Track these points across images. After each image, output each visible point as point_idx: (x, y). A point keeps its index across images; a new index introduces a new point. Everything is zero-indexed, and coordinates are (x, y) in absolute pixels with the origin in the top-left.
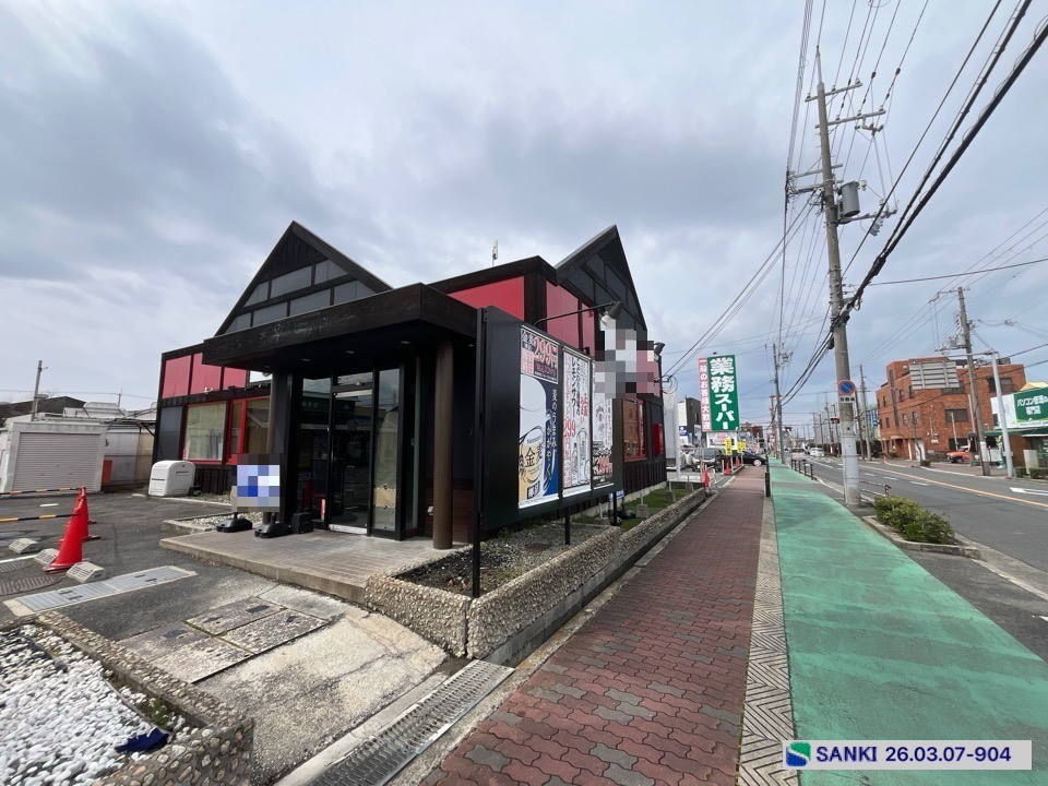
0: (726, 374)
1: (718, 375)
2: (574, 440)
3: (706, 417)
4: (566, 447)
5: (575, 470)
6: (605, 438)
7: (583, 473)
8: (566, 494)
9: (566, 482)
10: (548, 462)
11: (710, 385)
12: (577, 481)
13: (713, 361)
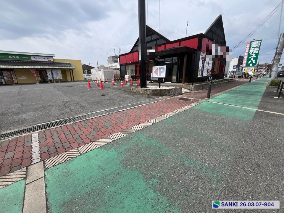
0: (257, 47)
1: (253, 47)
2: (205, 68)
3: (245, 62)
4: (204, 69)
5: (205, 73)
6: (210, 68)
7: (206, 73)
8: (203, 76)
9: (203, 74)
10: (201, 71)
11: (249, 51)
12: (205, 74)
13: (253, 42)
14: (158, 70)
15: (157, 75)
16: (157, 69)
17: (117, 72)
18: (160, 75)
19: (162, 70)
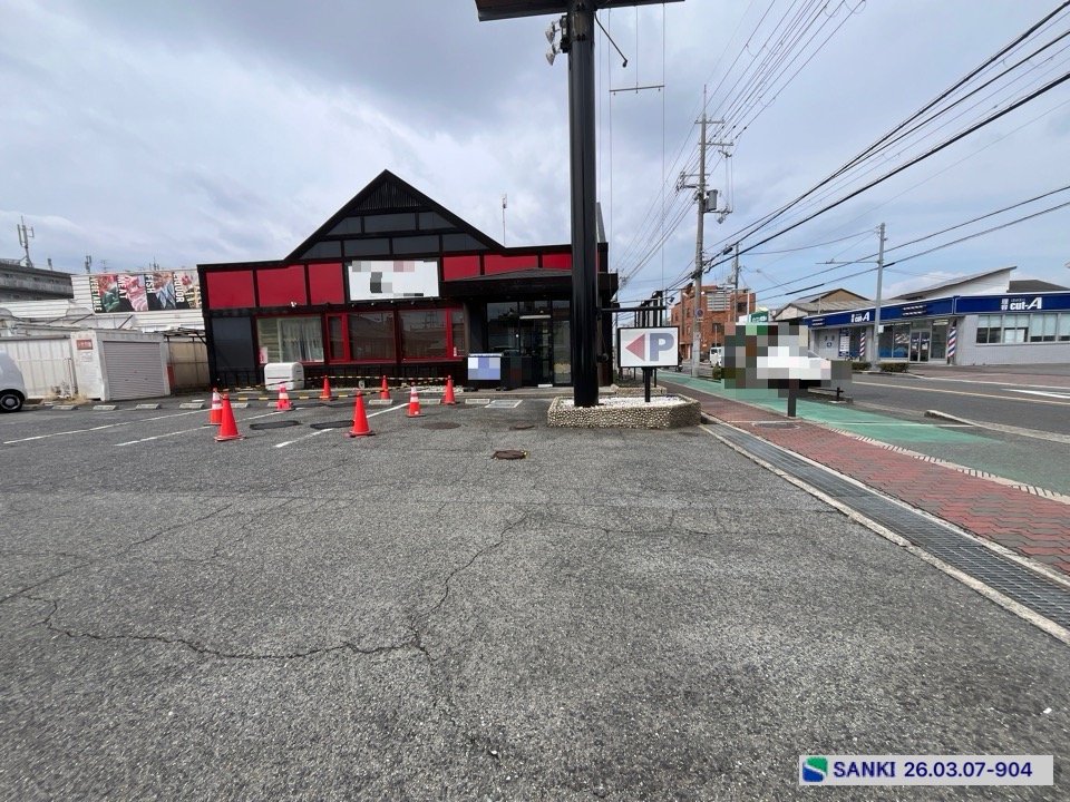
14: (647, 343)
15: (643, 358)
16: (643, 338)
17: (176, 346)
18: (654, 356)
19: (662, 342)
